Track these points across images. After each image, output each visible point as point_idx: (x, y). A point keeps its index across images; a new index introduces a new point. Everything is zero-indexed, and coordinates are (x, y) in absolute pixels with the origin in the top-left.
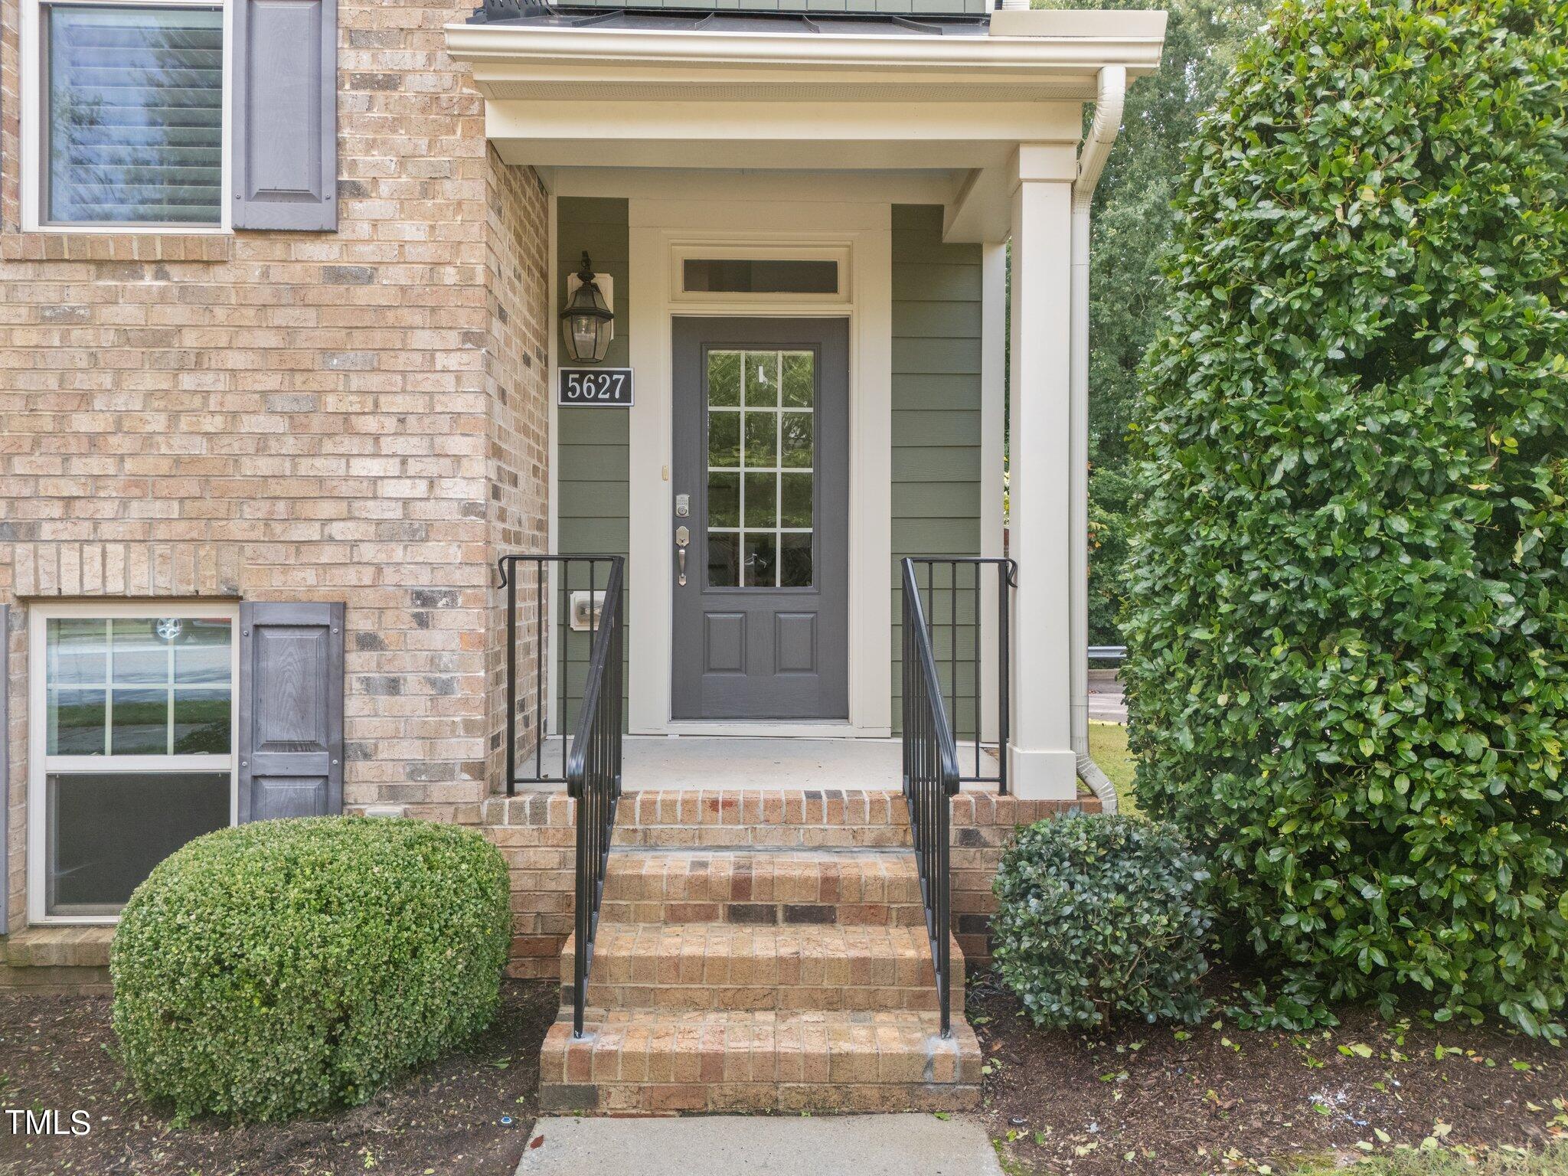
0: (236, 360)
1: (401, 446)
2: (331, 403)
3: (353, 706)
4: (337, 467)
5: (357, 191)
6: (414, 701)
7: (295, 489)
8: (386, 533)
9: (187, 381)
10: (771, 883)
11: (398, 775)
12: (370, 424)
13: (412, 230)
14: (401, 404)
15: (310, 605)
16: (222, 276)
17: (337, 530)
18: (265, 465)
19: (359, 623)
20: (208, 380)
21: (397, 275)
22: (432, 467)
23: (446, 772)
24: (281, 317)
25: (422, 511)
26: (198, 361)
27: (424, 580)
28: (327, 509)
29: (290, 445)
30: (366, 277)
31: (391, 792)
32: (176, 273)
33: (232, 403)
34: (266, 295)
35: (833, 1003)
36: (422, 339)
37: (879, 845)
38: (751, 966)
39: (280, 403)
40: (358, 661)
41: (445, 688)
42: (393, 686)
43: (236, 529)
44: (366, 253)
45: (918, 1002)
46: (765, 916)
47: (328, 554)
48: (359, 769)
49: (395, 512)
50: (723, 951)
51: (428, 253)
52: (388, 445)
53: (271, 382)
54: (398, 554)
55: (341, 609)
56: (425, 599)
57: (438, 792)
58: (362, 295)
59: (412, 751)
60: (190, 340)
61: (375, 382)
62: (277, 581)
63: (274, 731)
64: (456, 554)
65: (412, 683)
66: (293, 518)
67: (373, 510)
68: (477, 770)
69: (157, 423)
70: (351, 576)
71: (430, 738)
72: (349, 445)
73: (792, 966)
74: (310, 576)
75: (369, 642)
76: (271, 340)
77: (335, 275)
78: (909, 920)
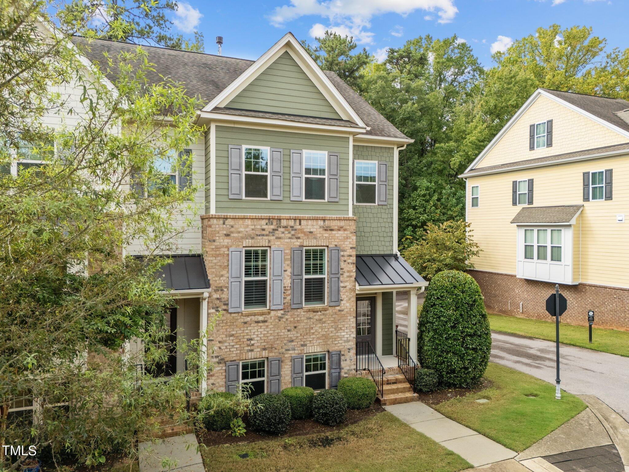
0: (329, 322)
1: (347, 331)
2: (339, 326)
3: (342, 363)
4: (339, 334)
5: (342, 300)
6: (348, 362)
7: (335, 337)
8: (345, 342)
9: (324, 325)
10: (391, 380)
11: (346, 371)
12: (343, 328)
13: (348, 305)
14: (346, 326)
15: (337, 351)
16: (328, 312)
17: (340, 342)
18: (332, 335)
19: (342, 353)
20: (326, 325)
21: (346, 310)
22: (350, 333)
23: (351, 370)
24: (334, 316)
25: (349, 338)
26: (324, 322)
27: (349, 347)
28: (339, 339)
29: (335, 332)
30: (342, 311)
31: (346, 373)
32: (322, 312)
33: (328, 327)
34: (332, 314)
35: (401, 392)
36: (349, 318)
37: (397, 374)
38: (394, 389)
39: (334, 327)
40: (342, 358)
41: (351, 360)
42: (346, 360)
43: (329, 343)
44: (343, 308)
45: (409, 391)
46: (390, 384)
47: (339, 345)
48: (343, 371)
49: (346, 339)
50: (390, 388)
51: (349, 307)
52: (346, 331)
53: (333, 324)
54: (346, 344)
55: (340, 351)
56: (349, 349)
57: (351, 372)
58: (342, 313)
59: (348, 368)
60: (324, 320)
61: (344, 323)
62: (333, 349)
63: (334, 367)
64: (352, 343)
65: (348, 360)
66: (335, 341)
67: (343, 339)
68: (354, 369)
69: (320, 330)
70: (341, 347)
71: (350, 366)
72: (341, 331)
73: (398, 389)
74: (337, 348)
75: (343, 355)
76: (333, 319)
77: (340, 311)
78: (404, 382)
